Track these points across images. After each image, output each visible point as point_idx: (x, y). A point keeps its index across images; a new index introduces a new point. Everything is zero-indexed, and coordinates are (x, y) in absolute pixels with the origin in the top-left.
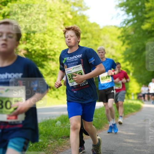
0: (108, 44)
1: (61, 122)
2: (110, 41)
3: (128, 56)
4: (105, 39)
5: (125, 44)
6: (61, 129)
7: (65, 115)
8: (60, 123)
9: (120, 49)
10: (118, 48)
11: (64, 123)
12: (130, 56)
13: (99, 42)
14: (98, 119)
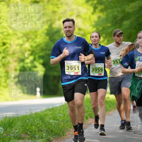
0: (72, 10)
1: (4, 128)
2: (74, 7)
3: (101, 28)
4: (66, 4)
5: (97, 10)
6: (3, 138)
7: (9, 117)
8: (2, 130)
9: (90, 19)
10: (87, 16)
11: (8, 130)
12: (104, 29)
13: (58, 8)
14: (58, 121)
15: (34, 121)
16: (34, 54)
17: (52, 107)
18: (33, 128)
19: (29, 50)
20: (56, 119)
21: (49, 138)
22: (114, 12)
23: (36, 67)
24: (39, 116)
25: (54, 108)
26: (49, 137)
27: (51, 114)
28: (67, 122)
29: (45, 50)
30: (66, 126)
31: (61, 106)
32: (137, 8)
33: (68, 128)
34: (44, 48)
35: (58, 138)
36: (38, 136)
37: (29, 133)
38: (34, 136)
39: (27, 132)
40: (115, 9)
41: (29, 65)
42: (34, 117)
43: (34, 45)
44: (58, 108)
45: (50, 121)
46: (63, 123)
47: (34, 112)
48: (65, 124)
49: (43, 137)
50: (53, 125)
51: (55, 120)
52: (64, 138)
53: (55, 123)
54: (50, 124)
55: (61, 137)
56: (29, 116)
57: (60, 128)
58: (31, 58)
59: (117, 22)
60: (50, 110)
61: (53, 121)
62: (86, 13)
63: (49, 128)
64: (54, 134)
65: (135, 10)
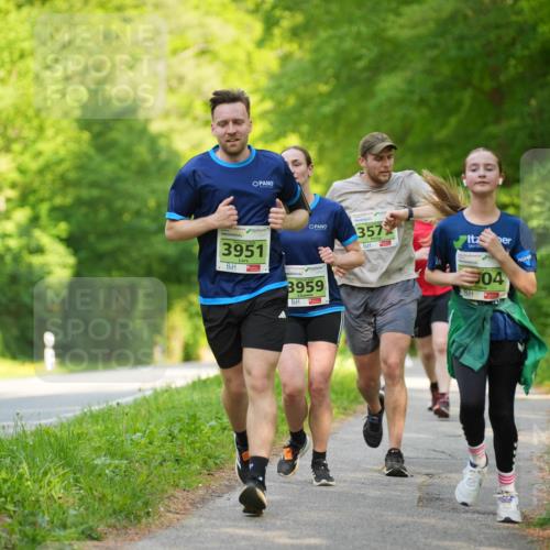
0: (179, 31)
2: (190, 16)
3: (292, 101)
5: (277, 31)
9: (249, 62)
10: (241, 56)
12: (304, 102)
14: (125, 462)
15: (33, 459)
16: (32, 199)
17: (103, 406)
18: (28, 486)
19: (13, 186)
20: (119, 452)
21: (91, 528)
22: (341, 39)
23: (39, 250)
24: (52, 440)
25: (111, 409)
26: (91, 524)
27: (97, 433)
28: (161, 464)
29: (76, 184)
30: (156, 479)
31: (137, 404)
32: (432, 25)
33: (166, 487)
34: (72, 175)
35: (125, 528)
36: (47, 518)
37: (10, 507)
38: (31, 519)
39: (5, 503)
40: (344, 29)
41: (13, 243)
42: (33, 447)
43: (34, 166)
44: (127, 410)
45: (96, 462)
46: (145, 467)
47: (31, 426)
48: (155, 472)
49: (69, 523)
50: (106, 475)
51: (113, 456)
52: (148, 525)
53: (116, 467)
54: (96, 472)
55: (139, 522)
56: (11, 443)
57: (133, 489)
58: (22, 215)
59: (354, 78)
60: (95, 418)
61: (108, 461)
62: (236, 43)
63: (91, 489)
64: (111, 511)
65: (422, 30)
